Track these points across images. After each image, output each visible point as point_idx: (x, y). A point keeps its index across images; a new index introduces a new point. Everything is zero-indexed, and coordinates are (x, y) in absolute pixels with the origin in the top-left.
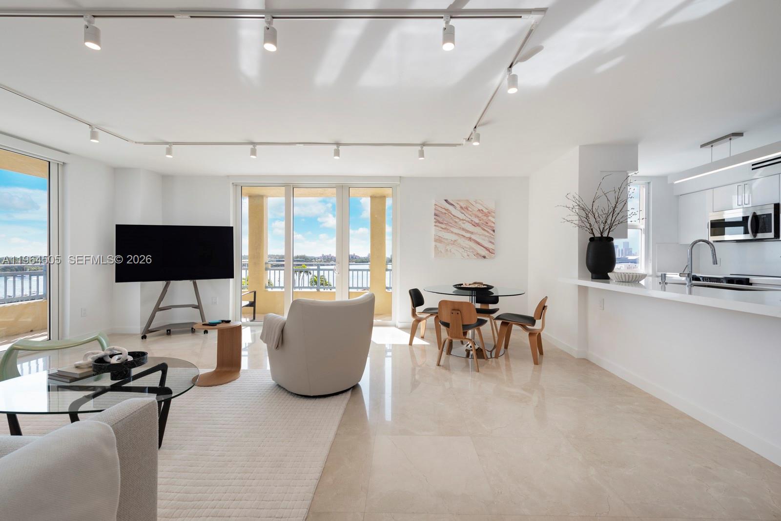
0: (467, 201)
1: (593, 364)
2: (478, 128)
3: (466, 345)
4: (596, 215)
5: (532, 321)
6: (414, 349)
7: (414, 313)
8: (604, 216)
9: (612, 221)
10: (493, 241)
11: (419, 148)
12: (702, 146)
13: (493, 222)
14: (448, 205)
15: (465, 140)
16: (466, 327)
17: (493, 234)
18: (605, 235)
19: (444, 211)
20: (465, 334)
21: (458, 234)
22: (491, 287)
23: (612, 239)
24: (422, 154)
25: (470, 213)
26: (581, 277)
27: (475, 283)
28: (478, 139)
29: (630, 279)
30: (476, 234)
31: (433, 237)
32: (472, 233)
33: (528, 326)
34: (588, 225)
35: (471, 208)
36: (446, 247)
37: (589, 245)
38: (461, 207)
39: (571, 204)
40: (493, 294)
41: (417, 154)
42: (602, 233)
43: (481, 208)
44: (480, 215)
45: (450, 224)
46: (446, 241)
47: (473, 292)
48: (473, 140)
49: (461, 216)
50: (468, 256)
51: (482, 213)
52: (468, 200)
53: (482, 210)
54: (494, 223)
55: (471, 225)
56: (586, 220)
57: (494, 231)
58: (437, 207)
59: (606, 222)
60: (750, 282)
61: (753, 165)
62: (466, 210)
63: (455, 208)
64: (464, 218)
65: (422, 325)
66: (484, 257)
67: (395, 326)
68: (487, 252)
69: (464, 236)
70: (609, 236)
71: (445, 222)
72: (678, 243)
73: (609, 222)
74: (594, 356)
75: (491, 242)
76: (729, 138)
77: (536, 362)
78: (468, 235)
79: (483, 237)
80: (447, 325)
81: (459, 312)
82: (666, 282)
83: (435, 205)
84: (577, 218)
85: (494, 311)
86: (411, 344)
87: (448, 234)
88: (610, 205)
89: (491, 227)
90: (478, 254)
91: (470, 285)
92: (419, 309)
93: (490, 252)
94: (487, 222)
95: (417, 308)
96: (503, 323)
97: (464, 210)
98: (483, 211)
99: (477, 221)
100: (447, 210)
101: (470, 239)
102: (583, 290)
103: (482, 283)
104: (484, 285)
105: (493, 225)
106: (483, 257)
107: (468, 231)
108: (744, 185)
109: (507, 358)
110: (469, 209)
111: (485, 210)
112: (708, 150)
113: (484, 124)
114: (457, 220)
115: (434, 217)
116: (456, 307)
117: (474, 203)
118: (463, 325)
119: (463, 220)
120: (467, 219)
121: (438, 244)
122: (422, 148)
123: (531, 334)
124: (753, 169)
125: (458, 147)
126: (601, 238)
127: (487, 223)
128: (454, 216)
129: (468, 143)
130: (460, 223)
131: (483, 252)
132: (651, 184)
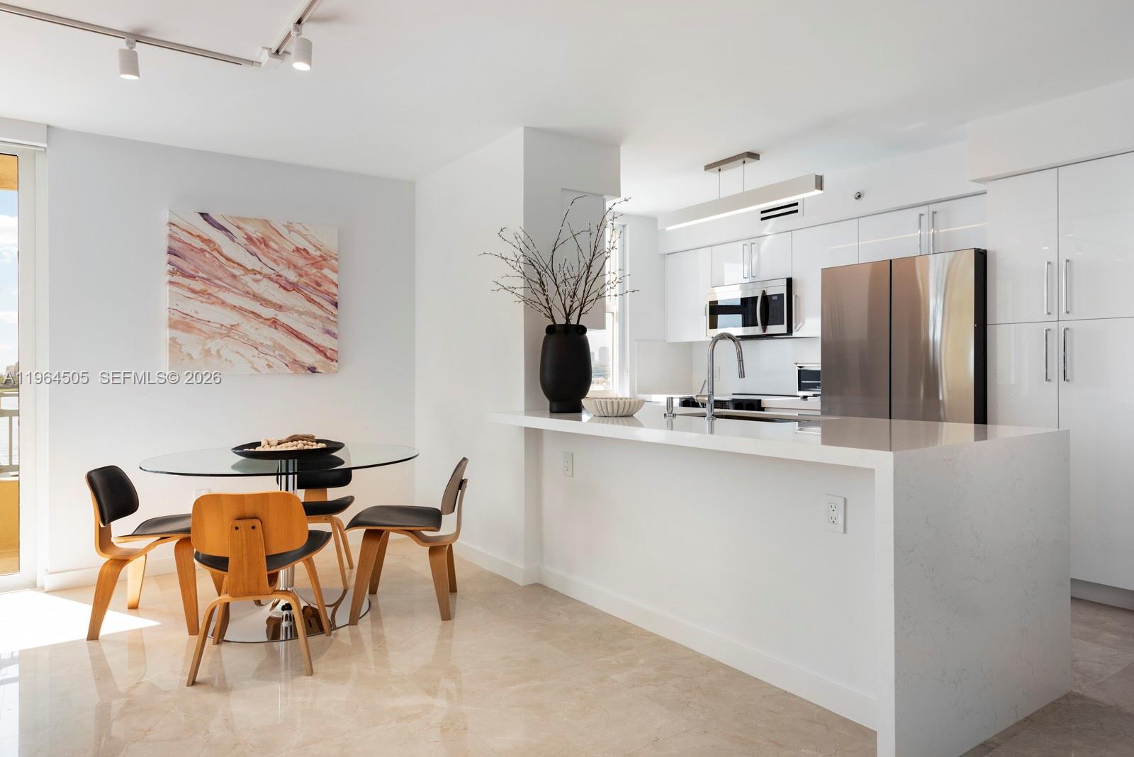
0: (266, 223)
1: (555, 593)
2: (306, 27)
3: (270, 605)
4: (559, 280)
5: (433, 517)
6: (106, 649)
7: (104, 541)
8: (572, 281)
9: (586, 293)
10: (334, 330)
11: (122, 44)
12: (708, 167)
13: (334, 283)
14: (210, 227)
15: (266, 52)
16: (276, 561)
17: (335, 312)
18: (573, 321)
19: (198, 244)
20: (273, 578)
21: (240, 310)
22: (338, 446)
23: (584, 330)
24: (131, 64)
25: (275, 256)
26: (531, 410)
27: (293, 439)
28: (306, 52)
29: (621, 410)
30: (290, 309)
31: (165, 316)
32: (280, 308)
33: (424, 532)
34: (543, 299)
35: (276, 243)
36: (204, 345)
37: (546, 340)
38: (249, 239)
39: (510, 252)
40: (342, 462)
41: (115, 62)
42: (568, 316)
43: (303, 244)
44: (301, 262)
45: (218, 282)
46: (204, 328)
47: (291, 462)
48: (293, 56)
49: (251, 262)
50: (270, 366)
51: (305, 258)
52: (266, 221)
53: (305, 250)
54: (337, 285)
55: (277, 285)
56: (540, 290)
57: (336, 305)
58: (178, 231)
59: (575, 294)
60: (762, 406)
61: (762, 212)
62: (263, 246)
63: (232, 238)
64: (258, 266)
65: (132, 571)
66: (313, 370)
67: (34, 586)
68: (320, 357)
69: (258, 316)
70: (580, 324)
71: (201, 274)
72: (664, 341)
73: (580, 294)
74: (555, 576)
75: (328, 332)
76: (741, 161)
77: (446, 615)
78: (269, 313)
79: (310, 320)
80: (218, 563)
81: (257, 523)
82: (674, 412)
83: (171, 224)
84: (520, 282)
85: (341, 505)
86: (93, 635)
87: (213, 307)
88: (581, 259)
89: (328, 294)
90: (295, 361)
91: (279, 444)
92: (121, 527)
93: (327, 358)
94: (319, 280)
95: (113, 523)
96: (368, 534)
97: (258, 247)
98: (308, 253)
99: (292, 276)
100: (208, 241)
101: (274, 323)
102: (534, 437)
103: (313, 437)
104: (318, 441)
105: (333, 290)
106: (309, 369)
107: (266, 302)
108: (751, 244)
109: (377, 620)
110: (272, 244)
111: (312, 250)
112: (712, 175)
113: (323, 20)
114: (237, 272)
115: (166, 257)
116: (249, 510)
117: (284, 231)
118: (268, 557)
119: (254, 272)
120: (266, 271)
121: (182, 336)
122: (132, 45)
123: (433, 551)
124: (762, 219)
125: (244, 68)
126: (567, 327)
127: (319, 285)
128: (228, 259)
129: (276, 61)
130: (248, 279)
131: (310, 357)
132: (627, 227)
